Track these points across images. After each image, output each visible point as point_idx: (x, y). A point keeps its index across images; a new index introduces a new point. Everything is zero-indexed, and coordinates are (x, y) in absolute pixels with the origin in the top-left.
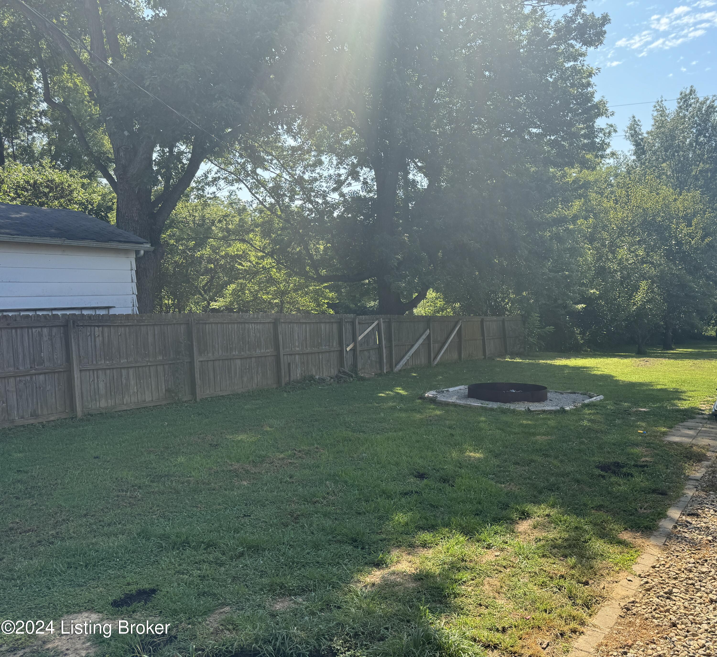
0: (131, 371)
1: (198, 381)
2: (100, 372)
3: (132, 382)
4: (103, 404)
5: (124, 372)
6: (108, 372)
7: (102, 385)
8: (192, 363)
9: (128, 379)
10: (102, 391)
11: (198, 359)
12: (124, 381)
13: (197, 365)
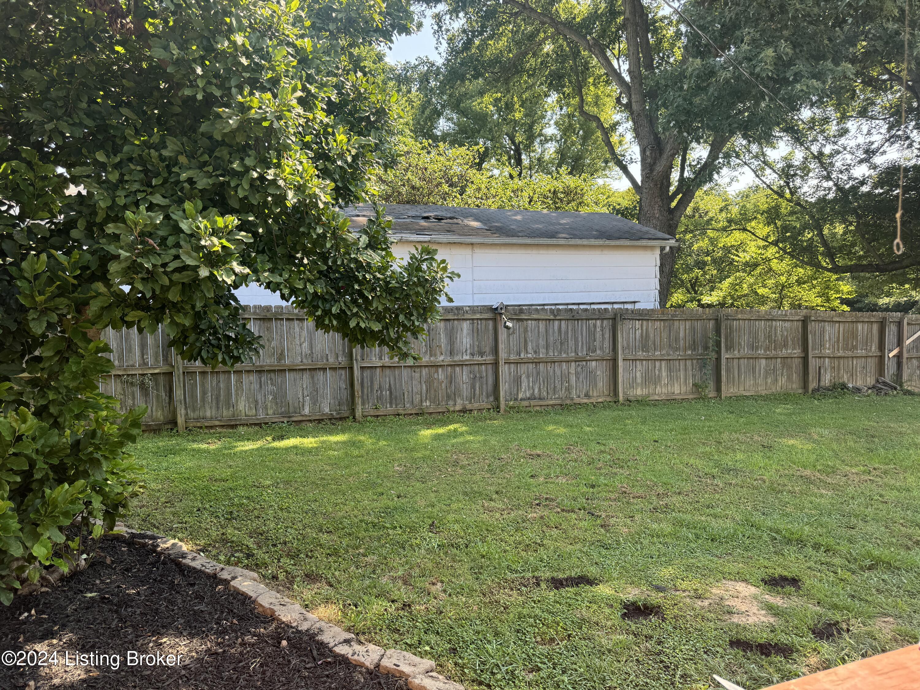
0: (663, 363)
1: (724, 379)
2: (638, 362)
3: (664, 374)
4: (639, 392)
5: (657, 364)
6: (644, 362)
7: (638, 374)
8: (718, 360)
9: (660, 370)
10: (639, 381)
11: (725, 355)
12: (657, 373)
13: (723, 362)
